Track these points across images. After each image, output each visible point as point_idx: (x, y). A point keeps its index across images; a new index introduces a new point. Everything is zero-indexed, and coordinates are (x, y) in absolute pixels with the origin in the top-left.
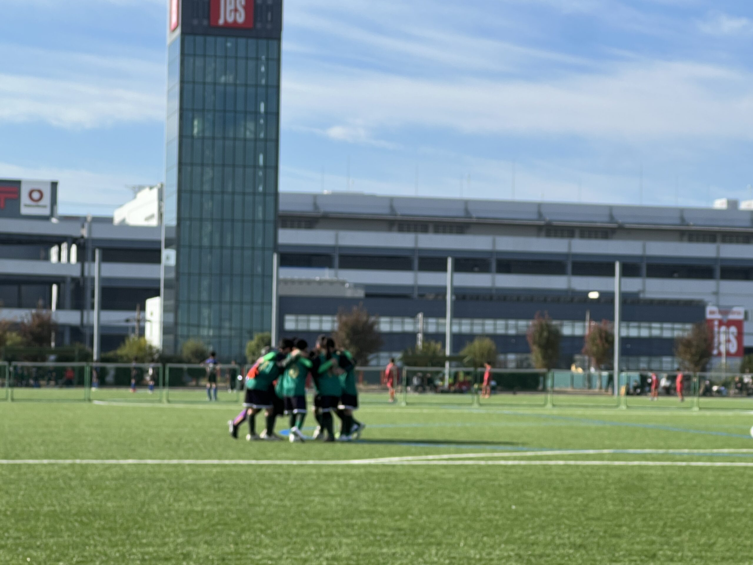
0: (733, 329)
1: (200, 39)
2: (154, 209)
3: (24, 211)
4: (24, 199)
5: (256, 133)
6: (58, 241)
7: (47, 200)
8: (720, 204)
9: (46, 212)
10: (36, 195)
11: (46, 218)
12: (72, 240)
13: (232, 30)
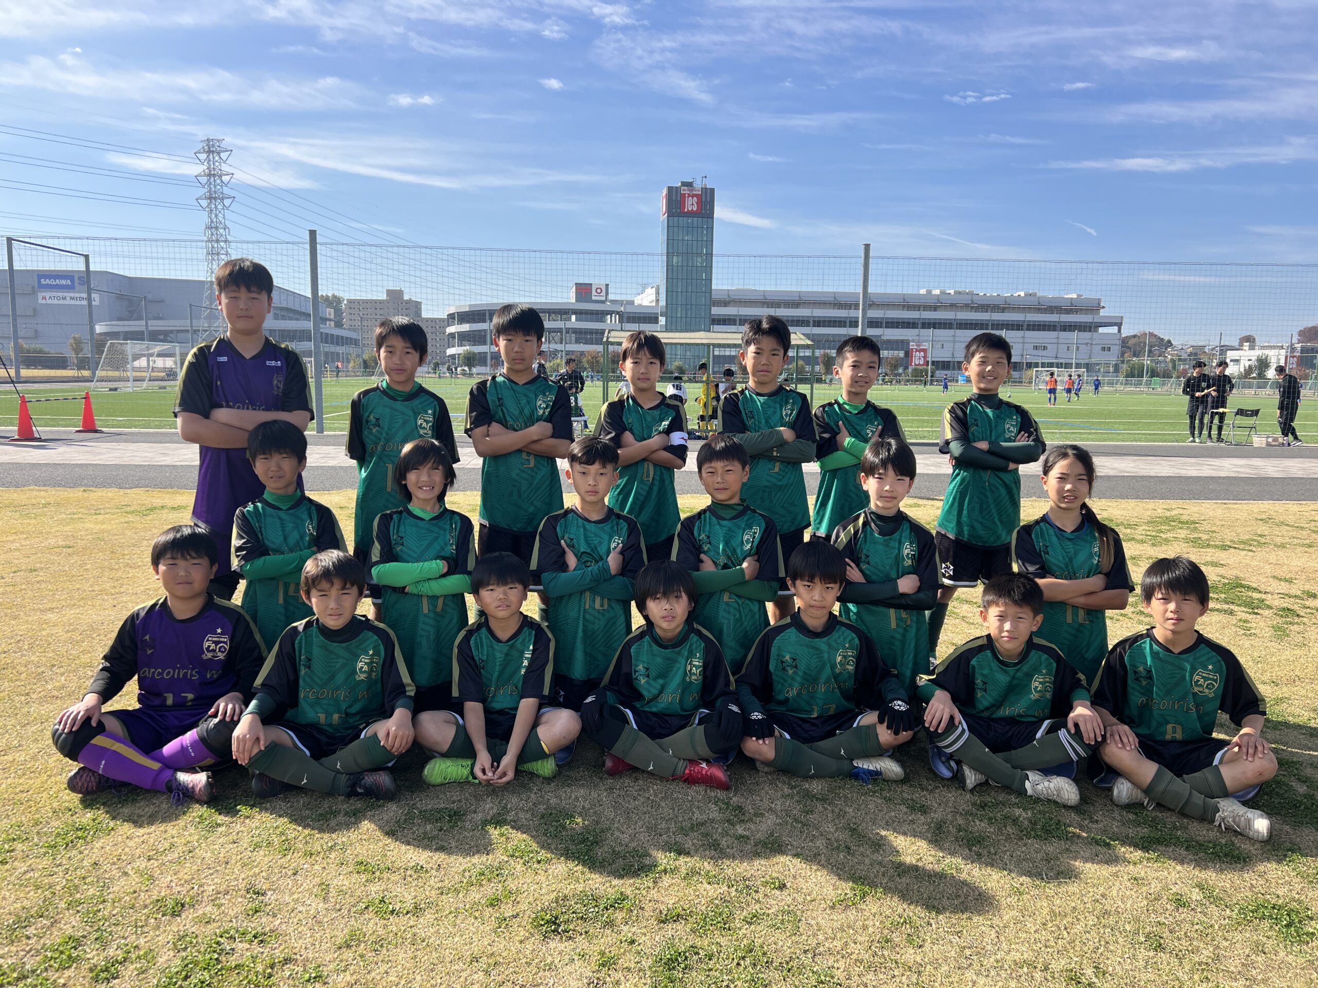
0: (922, 353)
1: (676, 219)
2: (653, 297)
3: (594, 298)
4: (594, 293)
5: (702, 263)
6: (611, 313)
7: (604, 293)
8: (923, 291)
9: (604, 298)
10: (599, 291)
11: (603, 302)
12: (618, 313)
13: (691, 214)
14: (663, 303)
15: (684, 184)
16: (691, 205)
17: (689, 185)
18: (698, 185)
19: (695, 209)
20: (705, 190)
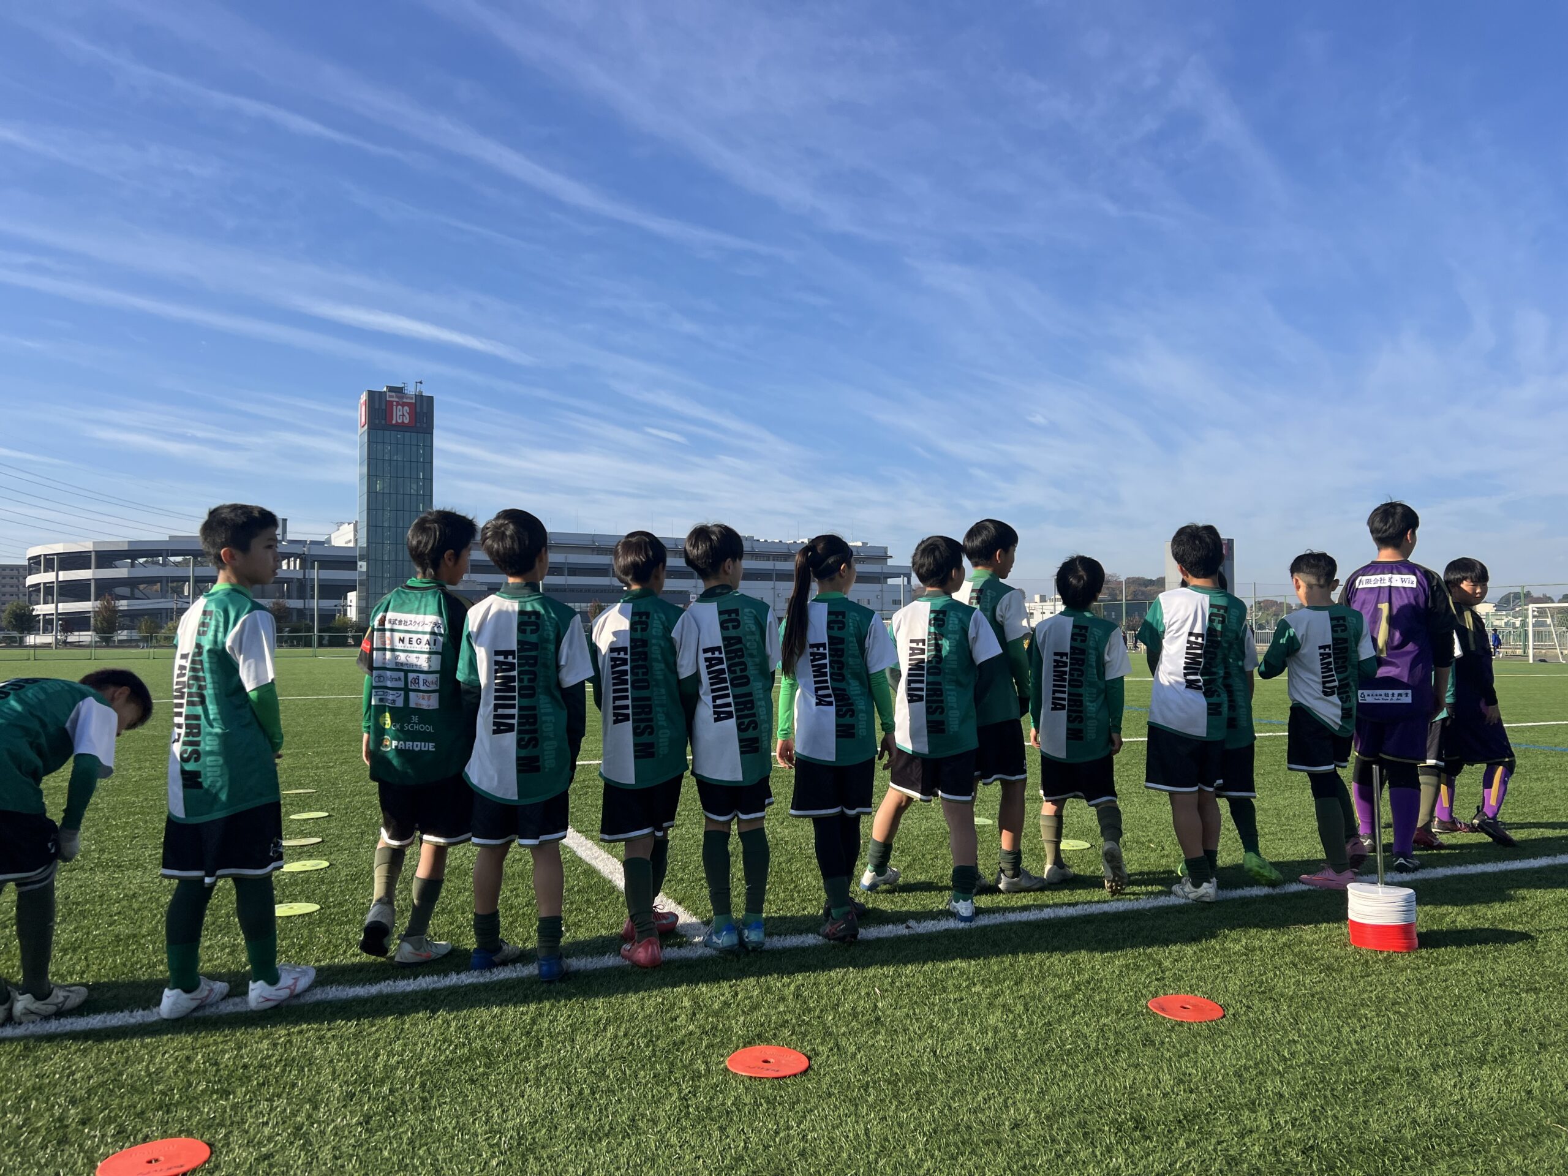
1: (380, 432)
6: (288, 556)
12: (297, 555)
13: (401, 427)
14: (363, 543)
15: (391, 389)
16: (401, 415)
17: (398, 391)
18: (411, 390)
19: (406, 421)
20: (420, 397)
